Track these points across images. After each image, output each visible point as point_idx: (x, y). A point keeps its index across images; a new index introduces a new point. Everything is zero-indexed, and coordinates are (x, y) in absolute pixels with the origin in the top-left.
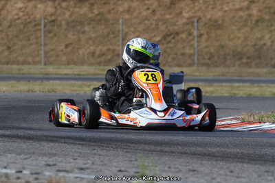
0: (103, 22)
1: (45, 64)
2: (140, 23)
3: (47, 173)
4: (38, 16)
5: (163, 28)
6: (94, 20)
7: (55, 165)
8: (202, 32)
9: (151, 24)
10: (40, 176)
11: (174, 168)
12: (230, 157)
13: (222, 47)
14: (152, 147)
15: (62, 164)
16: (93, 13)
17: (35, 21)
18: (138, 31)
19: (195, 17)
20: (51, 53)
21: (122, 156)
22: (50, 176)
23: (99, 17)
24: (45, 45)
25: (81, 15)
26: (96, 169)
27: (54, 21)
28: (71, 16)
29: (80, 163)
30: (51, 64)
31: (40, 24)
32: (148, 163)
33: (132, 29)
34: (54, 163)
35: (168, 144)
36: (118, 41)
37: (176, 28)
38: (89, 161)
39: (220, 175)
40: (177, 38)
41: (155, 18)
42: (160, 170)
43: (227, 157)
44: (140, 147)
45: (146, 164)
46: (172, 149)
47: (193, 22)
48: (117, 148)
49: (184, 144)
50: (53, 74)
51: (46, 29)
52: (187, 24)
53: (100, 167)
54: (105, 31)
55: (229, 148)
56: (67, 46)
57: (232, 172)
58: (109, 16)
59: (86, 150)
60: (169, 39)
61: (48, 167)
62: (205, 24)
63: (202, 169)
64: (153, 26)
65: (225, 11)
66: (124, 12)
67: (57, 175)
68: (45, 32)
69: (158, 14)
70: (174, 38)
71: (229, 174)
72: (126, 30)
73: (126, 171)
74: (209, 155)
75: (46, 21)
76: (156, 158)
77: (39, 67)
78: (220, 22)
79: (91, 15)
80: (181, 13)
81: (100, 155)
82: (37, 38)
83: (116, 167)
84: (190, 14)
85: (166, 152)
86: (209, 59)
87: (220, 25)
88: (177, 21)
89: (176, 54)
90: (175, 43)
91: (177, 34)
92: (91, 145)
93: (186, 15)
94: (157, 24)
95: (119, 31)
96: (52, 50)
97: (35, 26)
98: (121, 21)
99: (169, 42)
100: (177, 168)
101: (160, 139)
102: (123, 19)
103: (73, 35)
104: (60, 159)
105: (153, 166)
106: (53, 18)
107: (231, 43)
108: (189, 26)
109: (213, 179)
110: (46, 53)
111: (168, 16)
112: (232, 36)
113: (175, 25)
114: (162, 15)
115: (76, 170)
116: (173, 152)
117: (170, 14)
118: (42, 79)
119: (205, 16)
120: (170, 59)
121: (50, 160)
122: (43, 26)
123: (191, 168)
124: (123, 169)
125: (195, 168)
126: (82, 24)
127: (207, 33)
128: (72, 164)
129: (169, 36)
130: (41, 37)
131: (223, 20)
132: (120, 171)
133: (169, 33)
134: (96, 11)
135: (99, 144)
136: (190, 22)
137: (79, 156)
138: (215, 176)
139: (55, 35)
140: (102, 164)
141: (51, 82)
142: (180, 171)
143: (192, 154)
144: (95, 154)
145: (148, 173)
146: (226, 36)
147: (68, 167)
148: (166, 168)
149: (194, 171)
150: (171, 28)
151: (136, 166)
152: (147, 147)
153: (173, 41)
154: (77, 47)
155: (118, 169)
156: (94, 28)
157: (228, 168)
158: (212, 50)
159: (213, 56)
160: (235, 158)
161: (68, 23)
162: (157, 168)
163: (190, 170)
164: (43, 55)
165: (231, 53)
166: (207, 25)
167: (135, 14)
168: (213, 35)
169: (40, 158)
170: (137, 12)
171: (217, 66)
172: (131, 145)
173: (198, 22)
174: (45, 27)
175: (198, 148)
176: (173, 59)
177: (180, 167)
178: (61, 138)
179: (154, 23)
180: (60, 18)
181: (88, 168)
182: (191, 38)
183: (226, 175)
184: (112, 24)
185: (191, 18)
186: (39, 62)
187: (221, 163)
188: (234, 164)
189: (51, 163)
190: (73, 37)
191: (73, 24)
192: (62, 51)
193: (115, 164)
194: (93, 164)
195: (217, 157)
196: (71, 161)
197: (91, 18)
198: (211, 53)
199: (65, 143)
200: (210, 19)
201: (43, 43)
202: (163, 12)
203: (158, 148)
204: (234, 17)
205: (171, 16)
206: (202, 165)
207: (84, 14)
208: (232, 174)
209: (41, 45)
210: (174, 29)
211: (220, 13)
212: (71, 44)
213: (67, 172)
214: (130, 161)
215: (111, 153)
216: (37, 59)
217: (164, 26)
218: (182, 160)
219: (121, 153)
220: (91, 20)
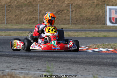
0: (31, 6)
1: (6, 24)
2: (47, 6)
3: (7, 71)
4: (3, 3)
5: (56, 8)
6: (27, 5)
7: (10, 67)
8: (73, 10)
9: (52, 7)
10: (4, 72)
11: (61, 68)
12: (85, 63)
13: (82, 16)
14: (52, 59)
15: (14, 66)
16: (26, 2)
17: (2, 5)
18: (46, 10)
19: (70, 3)
20: (9, 19)
21: (39, 63)
22: (8, 72)
23: (29, 4)
24: (6, 15)
25: (21, 3)
26: (28, 68)
27: (10, 5)
28: (17, 3)
29: (21, 66)
30: (9, 24)
31: (4, 7)
32: (50, 66)
33: (44, 9)
34: (10, 66)
35: (59, 57)
36: (38, 14)
37: (62, 8)
38: (25, 65)
39: (81, 71)
40: (63, 12)
41: (53, 4)
42: (55, 69)
43: (84, 63)
44: (47, 59)
45: (49, 66)
46: (60, 60)
47: (69, 6)
48: (37, 59)
49: (66, 58)
50: (10, 28)
51: (7, 9)
52: (67, 6)
53: (30, 68)
54: (32, 9)
55: (85, 59)
56: (16, 16)
57: (86, 69)
58: (34, 3)
59: (24, 60)
60: (59, 13)
61: (8, 68)
62: (74, 7)
63: (73, 68)
64: (52, 8)
65: (83, 1)
66: (40, 1)
67: (11, 71)
68: (6, 10)
69: (54, 2)
70: (61, 12)
71: (84, 70)
72: (41, 9)
73: (41, 69)
74: (76, 62)
75: (7, 5)
76: (54, 64)
77: (4, 25)
78: (81, 5)
79: (26, 3)
80: (64, 2)
81: (30, 63)
82: (3, 13)
83: (37, 68)
84: (68, 2)
85: (58, 61)
86: (76, 21)
87: (81, 7)
88: (62, 5)
89: (62, 19)
90: (62, 14)
91: (63, 11)
92: (26, 58)
93: (66, 2)
94: (54, 7)
95: (38, 9)
96: (10, 18)
97: (2, 7)
98: (39, 5)
99: (59, 14)
100: (63, 68)
101: (55, 56)
102: (39, 4)
103: (18, 11)
104: (13, 65)
105: (52, 67)
106: (10, 4)
107: (85, 14)
108: (68, 7)
109: (78, 72)
110: (7, 19)
111: (58, 3)
112: (86, 11)
113: (62, 7)
114: (56, 3)
115: (20, 69)
116: (61, 61)
117: (59, 2)
118: (5, 30)
119: (74, 3)
120: (59, 22)
121: (8, 65)
122: (5, 7)
123: (68, 68)
124: (39, 68)
125: (70, 68)
126: (22, 6)
127: (75, 10)
128: (18, 67)
129: (59, 11)
130: (4, 12)
131: (82, 5)
132: (38, 69)
133: (59, 10)
134: (28, 1)
135: (30, 58)
136: (68, 5)
137: (21, 63)
138: (79, 71)
139: (10, 11)
140: (30, 66)
141: (9, 31)
142: (64, 69)
143: (69, 62)
144: (28, 62)
145: (50, 70)
146: (83, 12)
147: (16, 68)
148: (58, 68)
149: (70, 69)
150: (60, 8)
151: (45, 67)
152: (50, 59)
153: (61, 14)
154: (20, 16)
155: (38, 68)
156: (27, 8)
157: (84, 68)
158: (77, 17)
159: (78, 20)
160: (87, 63)
161: (16, 6)
162: (54, 68)
163: (68, 69)
164: (5, 20)
165: (86, 19)
166: (75, 7)
167: (45, 2)
168: (78, 11)
169: (4, 64)
170: (46, 1)
171: (80, 24)
172: (43, 58)
173: (71, 5)
174: (6, 8)
175: (72, 59)
176: (61, 21)
177: (64, 68)
178: (13, 55)
179: (53, 6)
180: (12, 4)
181: (24, 68)
182: (68, 12)
183: (84, 71)
184: (35, 7)
185: (68, 4)
186: (4, 23)
187: (81, 66)
188: (87, 66)
189: (9, 66)
190: (18, 12)
191: (18, 7)
192: (14, 18)
193: (36, 66)
194: (27, 66)
195: (80, 63)
196: (18, 65)
197: (26, 4)
198: (77, 19)
199: (15, 57)
200: (76, 4)
201: (5, 15)
202: (56, 1)
203: (55, 60)
204: (87, 3)
205: (60, 3)
206: (73, 66)
207: (23, 2)
208: (86, 70)
209: (5, 16)
210: (61, 9)
211: (81, 2)
212: (17, 15)
213: (16, 70)
214: (43, 65)
215: (35, 61)
216: (3, 22)
217: (57, 7)
218: (65, 64)
219: (39, 62)
220: (26, 5)
